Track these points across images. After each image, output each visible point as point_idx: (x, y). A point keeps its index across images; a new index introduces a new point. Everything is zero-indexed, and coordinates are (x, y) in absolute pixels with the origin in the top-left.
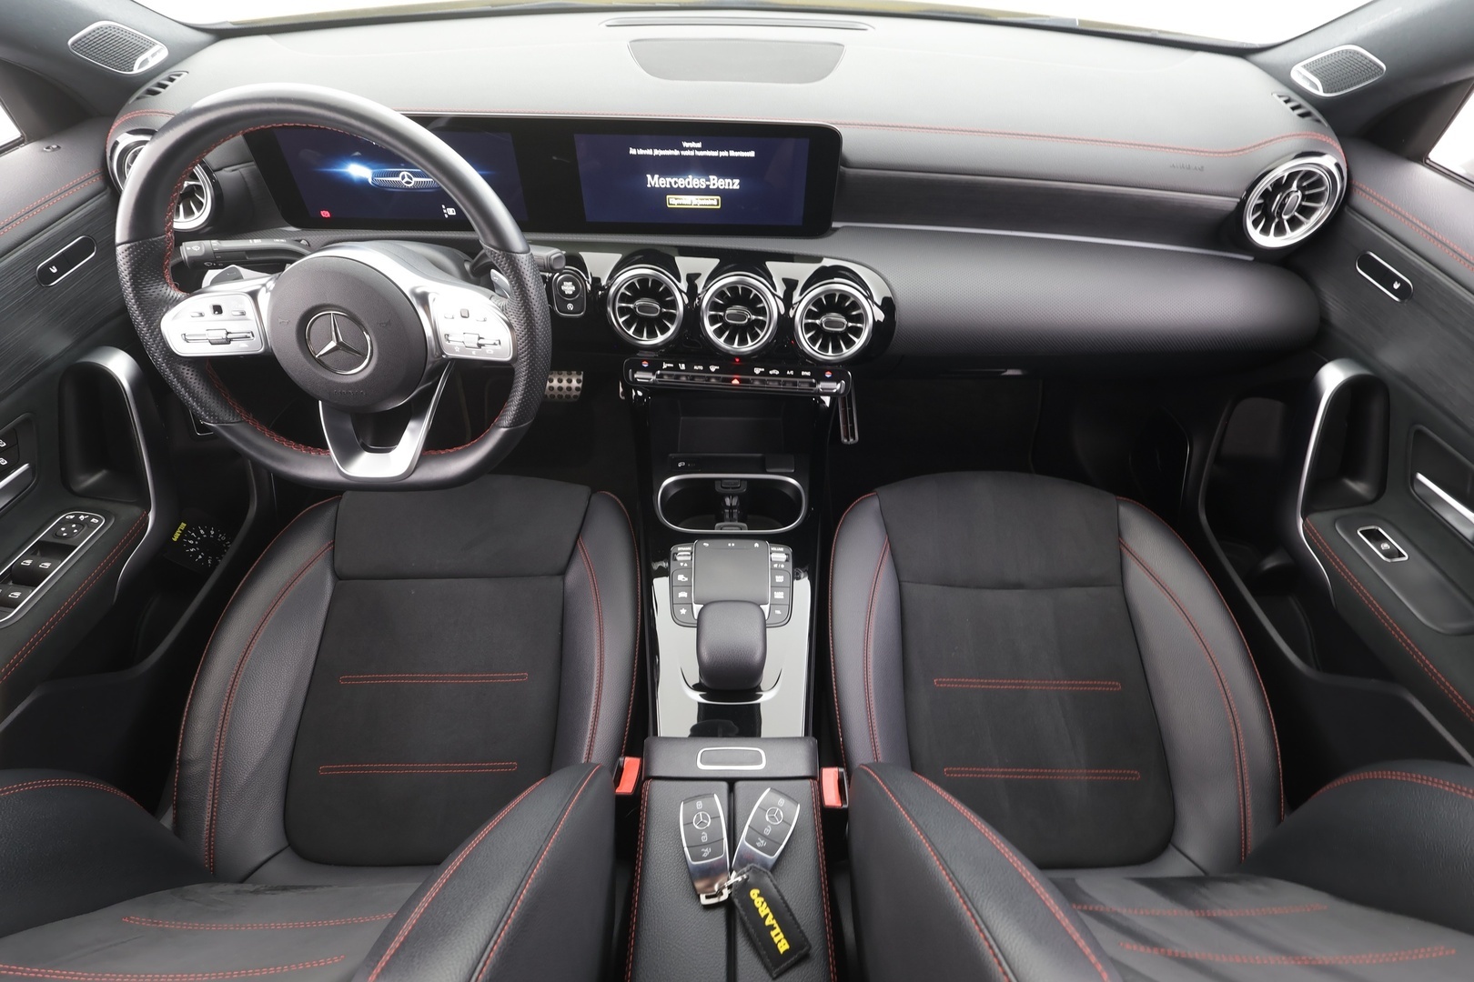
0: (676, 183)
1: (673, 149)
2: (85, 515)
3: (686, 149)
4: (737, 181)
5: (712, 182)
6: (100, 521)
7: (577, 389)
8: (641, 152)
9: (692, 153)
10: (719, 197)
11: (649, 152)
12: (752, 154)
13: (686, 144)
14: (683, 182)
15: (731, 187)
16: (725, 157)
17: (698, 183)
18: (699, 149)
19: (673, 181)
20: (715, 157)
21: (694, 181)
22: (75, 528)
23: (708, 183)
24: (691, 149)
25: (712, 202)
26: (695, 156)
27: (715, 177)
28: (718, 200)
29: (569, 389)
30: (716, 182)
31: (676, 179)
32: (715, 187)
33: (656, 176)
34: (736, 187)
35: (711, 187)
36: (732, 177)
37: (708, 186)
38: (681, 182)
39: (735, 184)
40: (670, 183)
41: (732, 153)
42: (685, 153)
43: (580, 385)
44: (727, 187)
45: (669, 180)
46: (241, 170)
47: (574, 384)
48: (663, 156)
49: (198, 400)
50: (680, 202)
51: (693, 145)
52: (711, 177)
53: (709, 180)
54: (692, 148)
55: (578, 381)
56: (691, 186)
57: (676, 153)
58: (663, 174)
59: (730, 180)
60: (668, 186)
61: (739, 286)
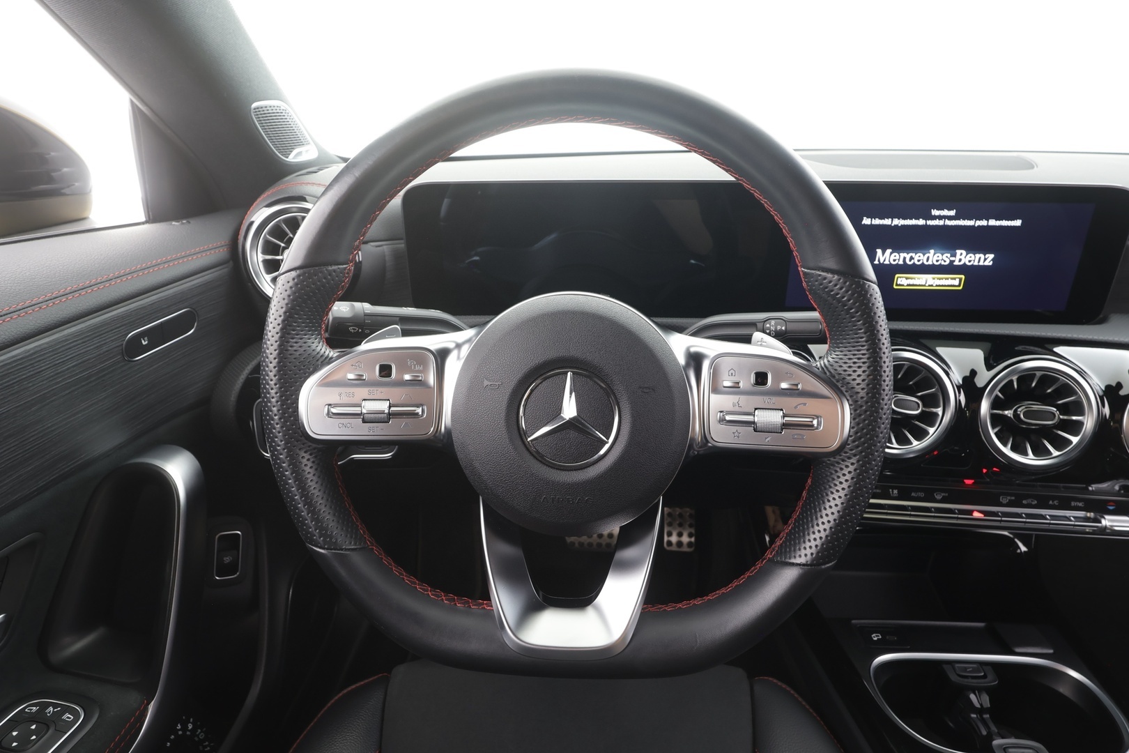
0: (911, 258)
1: (917, 218)
2: (55, 706)
3: (935, 218)
4: (991, 256)
5: (958, 256)
6: (77, 716)
7: (690, 544)
8: (877, 222)
9: (941, 223)
10: (963, 277)
11: (887, 222)
12: (1018, 223)
13: (935, 212)
14: (921, 258)
15: (981, 263)
16: (983, 226)
17: (940, 258)
18: (950, 218)
19: (908, 256)
20: (970, 226)
21: (934, 257)
22: (33, 732)
23: (952, 259)
24: (940, 218)
25: (953, 282)
26: (944, 226)
27: (964, 252)
28: (960, 280)
29: (680, 544)
30: (963, 257)
31: (913, 255)
32: (962, 263)
33: (889, 251)
34: (989, 263)
35: (956, 263)
36: (985, 251)
37: (952, 262)
38: (919, 258)
39: (987, 260)
40: (905, 258)
41: (992, 222)
42: (930, 223)
43: (693, 539)
44: (976, 263)
45: (903, 255)
46: (385, 247)
47: (685, 539)
48: (903, 226)
49: (309, 502)
50: (911, 282)
51: (945, 212)
52: (959, 252)
53: (954, 255)
54: (944, 217)
55: (690, 535)
56: (930, 263)
57: (921, 222)
58: (897, 248)
59: (982, 256)
60: (901, 262)
61: (1039, 374)
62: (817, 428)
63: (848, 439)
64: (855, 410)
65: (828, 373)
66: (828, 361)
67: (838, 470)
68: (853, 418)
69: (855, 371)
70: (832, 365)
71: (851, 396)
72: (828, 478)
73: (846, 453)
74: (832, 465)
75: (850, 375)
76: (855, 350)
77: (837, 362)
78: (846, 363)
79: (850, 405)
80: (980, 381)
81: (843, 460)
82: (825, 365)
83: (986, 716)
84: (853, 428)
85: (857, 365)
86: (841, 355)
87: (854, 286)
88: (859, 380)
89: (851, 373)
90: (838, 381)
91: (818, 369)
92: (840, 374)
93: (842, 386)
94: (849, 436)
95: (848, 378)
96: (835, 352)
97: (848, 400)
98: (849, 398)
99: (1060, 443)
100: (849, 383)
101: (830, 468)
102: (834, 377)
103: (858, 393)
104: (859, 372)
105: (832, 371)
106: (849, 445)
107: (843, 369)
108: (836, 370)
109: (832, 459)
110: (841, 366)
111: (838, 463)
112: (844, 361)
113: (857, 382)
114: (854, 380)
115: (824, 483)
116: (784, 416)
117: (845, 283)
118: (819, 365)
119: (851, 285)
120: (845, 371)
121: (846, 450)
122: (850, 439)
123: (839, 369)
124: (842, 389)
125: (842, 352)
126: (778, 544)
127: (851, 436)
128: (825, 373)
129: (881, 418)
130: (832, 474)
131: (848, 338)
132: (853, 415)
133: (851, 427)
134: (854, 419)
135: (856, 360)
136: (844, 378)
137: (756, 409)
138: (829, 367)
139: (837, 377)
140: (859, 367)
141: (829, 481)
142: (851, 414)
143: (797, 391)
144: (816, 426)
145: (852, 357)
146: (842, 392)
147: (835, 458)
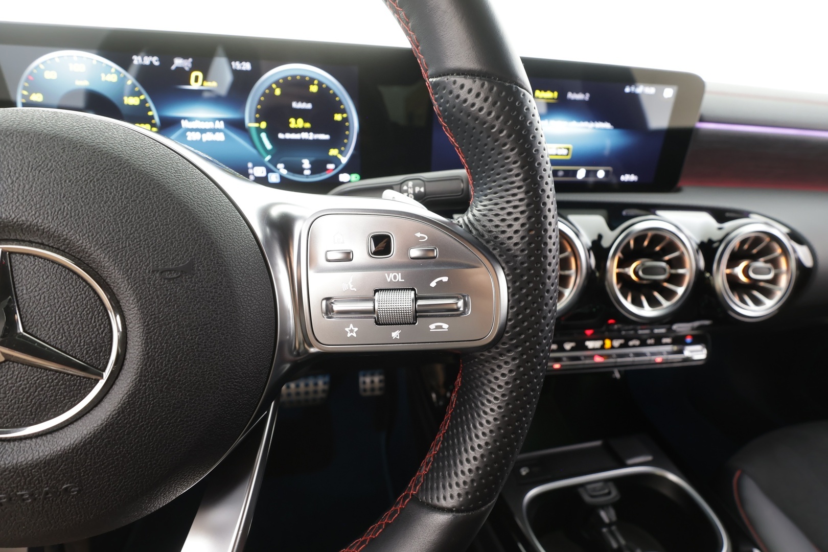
61: (650, 234)
62: (464, 312)
63: (506, 324)
64: (514, 282)
65: (474, 232)
66: (474, 215)
67: (495, 368)
68: (511, 295)
69: (510, 226)
70: (478, 221)
71: (507, 262)
72: (482, 379)
73: (504, 344)
74: (487, 362)
75: (503, 232)
76: (509, 195)
77: (484, 215)
78: (497, 215)
79: (507, 275)
80: (605, 243)
81: (501, 355)
82: (469, 221)
83: (614, 528)
84: (512, 308)
85: (514, 216)
86: (490, 205)
87: (504, 94)
88: (516, 239)
89: (505, 229)
90: (488, 242)
91: (461, 226)
92: (490, 232)
93: (494, 249)
94: (508, 320)
95: (502, 236)
96: (481, 202)
97: (503, 269)
98: (504, 265)
99: (668, 294)
100: (502, 244)
101: (484, 366)
102: (483, 236)
103: (516, 256)
104: (517, 225)
105: (479, 228)
106: (507, 332)
107: (494, 223)
108: (484, 226)
109: (486, 353)
110: (491, 221)
111: (494, 358)
112: (494, 213)
113: (515, 240)
114: (510, 238)
115: (477, 386)
116: (416, 299)
117: (491, 89)
118: (461, 222)
119: (499, 93)
120: (497, 226)
121: (504, 340)
122: (510, 323)
123: (488, 224)
124: (495, 252)
125: (490, 200)
126: (423, 472)
127: (510, 320)
128: (471, 232)
129: (548, 291)
130: (487, 374)
131: (499, 179)
132: (511, 290)
133: (510, 307)
134: (513, 295)
135: (511, 210)
136: (496, 237)
137: (376, 291)
138: (476, 223)
139: (487, 237)
140: (516, 219)
141: (483, 384)
142: (508, 288)
143: (433, 260)
144: (462, 309)
145: (505, 205)
146: (494, 257)
147: (490, 352)
